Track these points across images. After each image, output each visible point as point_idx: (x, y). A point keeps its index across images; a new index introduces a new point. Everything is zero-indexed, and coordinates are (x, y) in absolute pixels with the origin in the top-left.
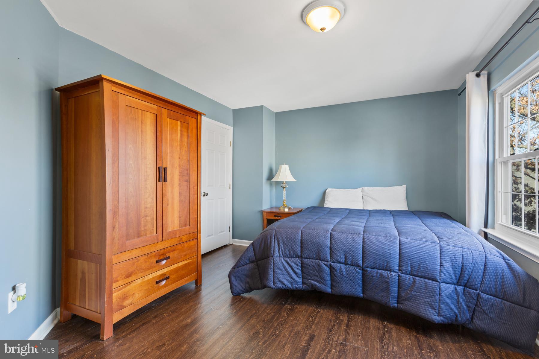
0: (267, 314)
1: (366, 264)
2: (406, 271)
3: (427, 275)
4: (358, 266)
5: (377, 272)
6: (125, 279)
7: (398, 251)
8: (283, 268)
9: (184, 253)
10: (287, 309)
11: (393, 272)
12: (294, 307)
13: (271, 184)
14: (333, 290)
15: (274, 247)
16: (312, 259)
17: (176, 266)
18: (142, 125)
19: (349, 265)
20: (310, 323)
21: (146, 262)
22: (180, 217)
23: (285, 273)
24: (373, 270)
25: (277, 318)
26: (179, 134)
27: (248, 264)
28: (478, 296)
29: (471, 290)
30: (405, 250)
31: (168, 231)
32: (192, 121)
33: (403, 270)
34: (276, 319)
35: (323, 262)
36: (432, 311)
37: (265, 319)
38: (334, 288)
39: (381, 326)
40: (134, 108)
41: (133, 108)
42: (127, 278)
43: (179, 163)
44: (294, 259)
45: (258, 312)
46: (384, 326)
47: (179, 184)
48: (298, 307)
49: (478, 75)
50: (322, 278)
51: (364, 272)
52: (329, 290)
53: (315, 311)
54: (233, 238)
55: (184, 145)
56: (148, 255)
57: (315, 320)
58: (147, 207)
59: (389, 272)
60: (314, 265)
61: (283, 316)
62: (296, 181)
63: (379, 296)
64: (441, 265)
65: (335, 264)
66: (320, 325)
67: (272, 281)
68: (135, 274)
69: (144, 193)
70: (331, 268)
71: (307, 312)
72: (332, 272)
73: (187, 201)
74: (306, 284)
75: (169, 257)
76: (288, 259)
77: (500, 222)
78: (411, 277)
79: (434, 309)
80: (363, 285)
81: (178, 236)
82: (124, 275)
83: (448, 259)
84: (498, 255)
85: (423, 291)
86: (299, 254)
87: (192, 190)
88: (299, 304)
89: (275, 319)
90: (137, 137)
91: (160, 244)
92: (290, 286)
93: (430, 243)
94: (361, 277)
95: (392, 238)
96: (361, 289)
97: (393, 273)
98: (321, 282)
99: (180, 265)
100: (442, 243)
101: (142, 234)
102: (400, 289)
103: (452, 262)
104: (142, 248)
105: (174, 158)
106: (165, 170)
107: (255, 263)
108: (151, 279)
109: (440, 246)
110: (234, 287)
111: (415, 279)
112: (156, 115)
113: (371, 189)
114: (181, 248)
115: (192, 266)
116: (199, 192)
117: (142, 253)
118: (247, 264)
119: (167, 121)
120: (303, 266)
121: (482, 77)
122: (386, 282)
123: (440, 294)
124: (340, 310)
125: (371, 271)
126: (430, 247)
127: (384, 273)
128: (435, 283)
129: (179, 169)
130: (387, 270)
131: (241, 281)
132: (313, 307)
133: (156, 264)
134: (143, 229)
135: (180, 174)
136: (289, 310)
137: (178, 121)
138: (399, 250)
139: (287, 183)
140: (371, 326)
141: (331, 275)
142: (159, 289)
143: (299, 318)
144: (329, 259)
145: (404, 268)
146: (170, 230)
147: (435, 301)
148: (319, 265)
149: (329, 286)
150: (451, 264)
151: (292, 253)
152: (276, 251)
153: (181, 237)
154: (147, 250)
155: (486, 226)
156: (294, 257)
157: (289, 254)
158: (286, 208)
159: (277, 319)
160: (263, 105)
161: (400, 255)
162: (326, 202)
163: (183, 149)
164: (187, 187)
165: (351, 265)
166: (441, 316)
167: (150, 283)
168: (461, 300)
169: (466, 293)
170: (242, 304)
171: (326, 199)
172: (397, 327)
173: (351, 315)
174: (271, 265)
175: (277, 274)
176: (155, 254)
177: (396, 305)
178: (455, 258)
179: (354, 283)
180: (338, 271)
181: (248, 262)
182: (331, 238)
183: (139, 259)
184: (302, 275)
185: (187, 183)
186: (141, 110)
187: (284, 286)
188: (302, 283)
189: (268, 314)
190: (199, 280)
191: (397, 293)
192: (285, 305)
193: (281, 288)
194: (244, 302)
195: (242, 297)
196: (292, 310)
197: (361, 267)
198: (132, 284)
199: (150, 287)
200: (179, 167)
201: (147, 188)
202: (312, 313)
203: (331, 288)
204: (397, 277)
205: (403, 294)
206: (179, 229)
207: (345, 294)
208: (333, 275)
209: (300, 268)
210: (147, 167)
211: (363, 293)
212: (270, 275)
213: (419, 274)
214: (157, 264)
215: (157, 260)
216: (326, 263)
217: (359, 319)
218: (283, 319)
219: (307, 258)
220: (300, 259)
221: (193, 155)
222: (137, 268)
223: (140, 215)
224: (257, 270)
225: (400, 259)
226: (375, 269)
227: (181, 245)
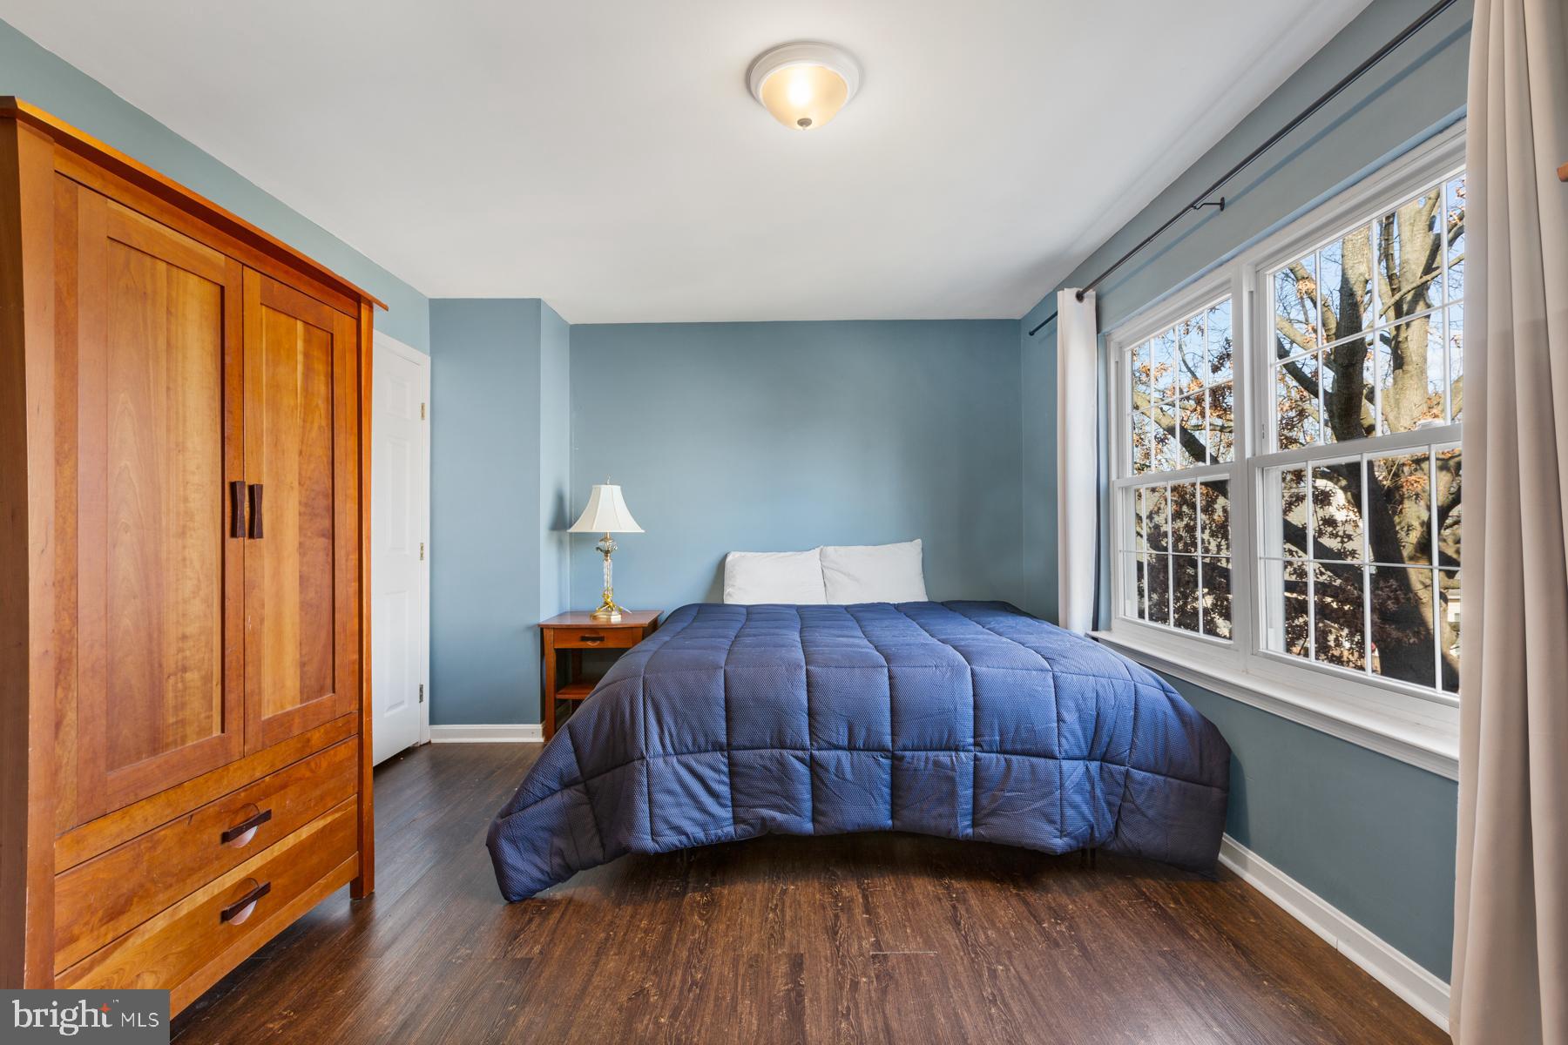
0: (644, 932)
1: (900, 742)
2: (990, 743)
3: (1034, 747)
4: (882, 749)
5: (927, 758)
6: (102, 925)
7: (971, 700)
8: (677, 788)
9: (318, 792)
10: (695, 905)
11: (963, 751)
12: (713, 895)
13: (560, 543)
14: (819, 822)
15: (645, 725)
16: (759, 748)
17: (290, 841)
18: (168, 319)
19: (859, 749)
20: (776, 927)
21: (182, 843)
22: (303, 665)
23: (685, 800)
24: (916, 753)
25: (678, 935)
26: (300, 368)
27: (556, 791)
28: (1126, 778)
29: (1114, 766)
30: (985, 694)
31: (263, 719)
32: (342, 324)
33: (982, 743)
34: (677, 940)
35: (792, 752)
36: (1049, 828)
37: (645, 948)
38: (821, 819)
39: (941, 891)
40: (140, 254)
41: (133, 251)
42: (111, 919)
43: (300, 469)
44: (708, 757)
45: (615, 934)
46: (948, 888)
47: (301, 544)
48: (726, 892)
49: (1080, 297)
50: (791, 798)
51: (896, 762)
52: (808, 827)
53: (773, 892)
54: (433, 721)
55: (317, 405)
56: (191, 816)
57: (784, 916)
58: (188, 634)
59: (953, 753)
60: (768, 764)
61: (696, 927)
62: (643, 531)
63: (929, 817)
64: (1060, 719)
65: (824, 753)
66: (803, 924)
67: (649, 831)
68: (141, 898)
69: (178, 580)
70: (814, 765)
71: (754, 899)
72: (818, 776)
73: (327, 605)
74: (744, 821)
75: (269, 812)
76: (690, 760)
77: (1121, 615)
78: (1001, 757)
79: (1052, 822)
80: (892, 795)
81: (296, 731)
82: (100, 913)
83: (1071, 704)
84: (1155, 684)
85: (1027, 785)
86: (723, 739)
87: (344, 567)
88: (723, 883)
89: (674, 942)
90: (151, 363)
91: (235, 770)
92: (700, 835)
93: (1034, 672)
94: (887, 777)
95: (956, 671)
96: (889, 807)
97: (962, 754)
98: (787, 808)
99: (304, 836)
100: (1056, 669)
101: (171, 739)
102: (978, 791)
103: (1079, 710)
104: (171, 792)
105: (283, 452)
106: (255, 492)
107: (580, 787)
108: (202, 906)
109: (1055, 678)
110: (512, 873)
111: (1011, 760)
112: (222, 288)
113: (842, 550)
114: (308, 774)
115: (341, 835)
116: (367, 571)
117: (168, 811)
118: (553, 792)
119: (259, 318)
120: (734, 771)
121: (1085, 300)
122: (947, 778)
123: (1062, 785)
124: (834, 874)
125: (913, 758)
126: (1036, 682)
127: (944, 757)
128: (1050, 762)
129: (300, 492)
130: (949, 749)
131: (536, 850)
132: (765, 882)
133: (220, 847)
134: (172, 720)
135: (303, 509)
136: (704, 904)
137: (296, 319)
138: (974, 695)
139: (614, 536)
140: (921, 897)
141: (813, 784)
142: (231, 938)
143: (739, 921)
144: (808, 743)
145: (987, 738)
146: (270, 716)
147: (1052, 804)
148: (782, 763)
149: (809, 814)
150: (1077, 715)
151: (701, 740)
152: (653, 740)
153: (309, 734)
154: (186, 800)
155: (1095, 627)
156: (708, 751)
157: (694, 744)
158: (613, 613)
159: (682, 940)
160: (541, 297)
161: (976, 707)
162: (728, 590)
163: (312, 422)
164: (327, 555)
165: (862, 750)
166: (1065, 836)
167: (198, 923)
168: (1098, 792)
169: (1106, 775)
170: (551, 922)
171: (726, 582)
172: (973, 883)
173: (866, 881)
174: (640, 783)
175: (662, 807)
176: (217, 808)
177: (970, 831)
178: (1084, 699)
179: (873, 796)
180: (832, 769)
181: (554, 785)
182: (809, 685)
183: (156, 838)
184: (732, 797)
185: (324, 542)
186: (164, 264)
187: (683, 838)
188: (732, 820)
189: (646, 932)
190: (365, 880)
191: (971, 801)
192: (684, 893)
193: (676, 847)
194: (557, 915)
195: (544, 901)
196: (711, 904)
197: (888, 751)
198: (131, 940)
199: (201, 937)
200: (300, 483)
201: (188, 563)
202: (768, 900)
203: (814, 820)
204: (972, 763)
205: (985, 801)
206: (299, 706)
207: (850, 828)
208: (818, 783)
209: (727, 780)
210: (187, 483)
211: (892, 818)
212: (640, 814)
213: (1019, 747)
214: (226, 844)
215: (226, 829)
216: (800, 753)
217: (886, 888)
218: (697, 936)
219: (745, 748)
220: (726, 754)
221: (346, 443)
222: (149, 872)
223: (160, 665)
224: (588, 807)
225: (975, 717)
226: (921, 750)
227: (308, 763)
